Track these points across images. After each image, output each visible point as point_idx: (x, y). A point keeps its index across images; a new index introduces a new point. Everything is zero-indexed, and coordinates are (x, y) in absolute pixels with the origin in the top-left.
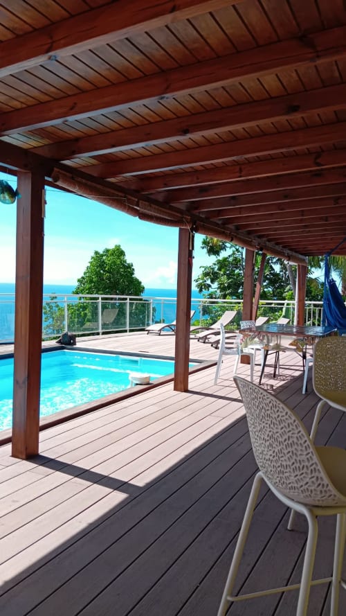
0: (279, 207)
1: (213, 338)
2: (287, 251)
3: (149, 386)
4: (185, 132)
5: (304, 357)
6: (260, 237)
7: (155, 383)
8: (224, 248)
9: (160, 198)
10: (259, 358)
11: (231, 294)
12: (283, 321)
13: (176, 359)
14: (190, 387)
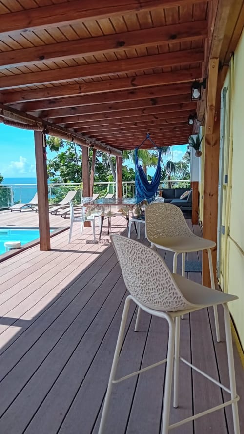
0: (105, 115)
1: (62, 212)
2: (109, 147)
3: (20, 250)
4: (42, 58)
5: (128, 219)
6: (91, 137)
7: (25, 247)
8: (62, 146)
9: (19, 108)
10: (98, 222)
11: (70, 179)
12: (110, 196)
13: (40, 228)
14: (52, 247)
